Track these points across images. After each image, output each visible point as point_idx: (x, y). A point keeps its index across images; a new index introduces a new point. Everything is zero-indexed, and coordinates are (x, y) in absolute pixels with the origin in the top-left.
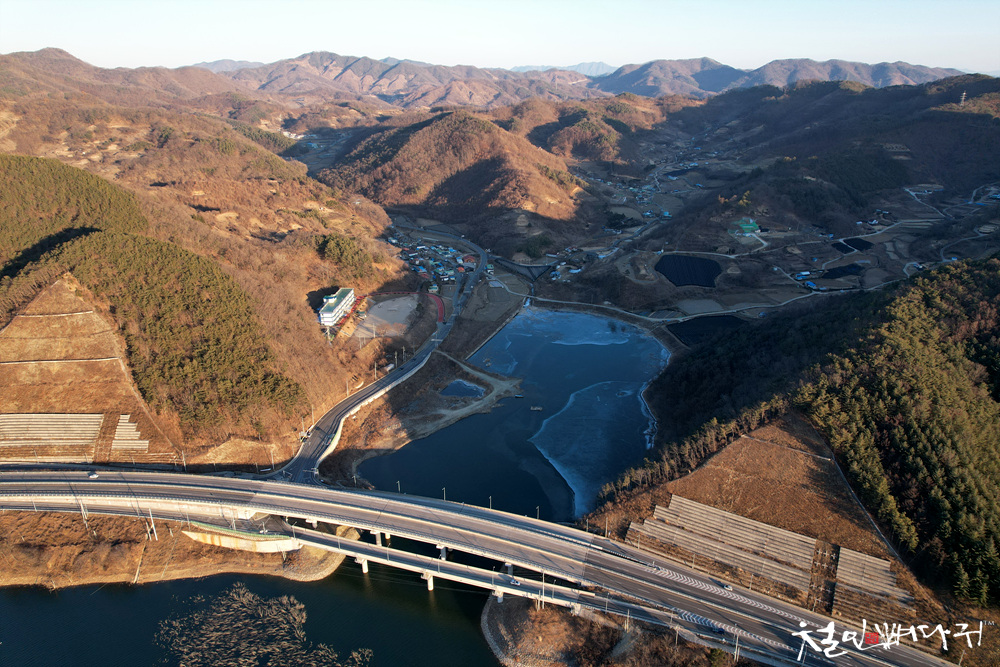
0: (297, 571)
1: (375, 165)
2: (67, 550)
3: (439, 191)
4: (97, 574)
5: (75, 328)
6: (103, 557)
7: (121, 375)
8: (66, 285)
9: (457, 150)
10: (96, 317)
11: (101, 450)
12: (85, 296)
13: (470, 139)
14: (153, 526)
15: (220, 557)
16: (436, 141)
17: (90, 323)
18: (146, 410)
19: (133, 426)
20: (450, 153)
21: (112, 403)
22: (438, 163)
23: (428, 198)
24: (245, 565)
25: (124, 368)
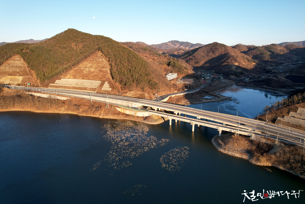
0: (148, 121)
1: (187, 57)
2: (85, 107)
3: (206, 63)
4: (91, 114)
5: (99, 62)
6: (94, 110)
7: (108, 73)
8: (99, 53)
9: (213, 52)
10: (104, 60)
11: (99, 90)
12: (103, 56)
13: (218, 49)
14: (108, 105)
15: (125, 116)
16: (207, 50)
17: (102, 61)
18: (112, 82)
19: (108, 84)
20: (211, 53)
21: (104, 79)
22: (207, 55)
23: (203, 65)
24: (132, 118)
25: (109, 72)
